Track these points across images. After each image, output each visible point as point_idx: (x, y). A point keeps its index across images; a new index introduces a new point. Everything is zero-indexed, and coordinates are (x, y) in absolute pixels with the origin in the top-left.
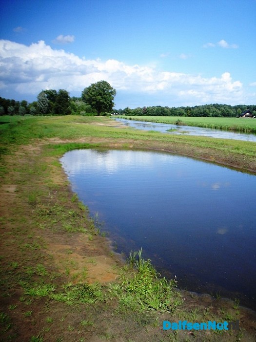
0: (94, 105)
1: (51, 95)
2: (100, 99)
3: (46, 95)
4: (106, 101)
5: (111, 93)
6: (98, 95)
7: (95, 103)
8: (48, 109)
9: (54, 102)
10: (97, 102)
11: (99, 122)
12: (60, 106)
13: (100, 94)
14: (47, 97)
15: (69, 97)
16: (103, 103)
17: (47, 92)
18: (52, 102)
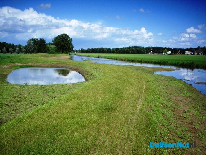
0: (59, 47)
1: (35, 41)
2: (63, 44)
3: (32, 42)
4: (66, 45)
5: (70, 40)
6: (62, 42)
7: (60, 46)
8: (33, 50)
9: (37, 46)
10: (61, 46)
11: (55, 57)
12: (40, 48)
13: (63, 41)
14: (33, 43)
15: (46, 43)
16: (65, 46)
17: (33, 40)
18: (35, 46)
